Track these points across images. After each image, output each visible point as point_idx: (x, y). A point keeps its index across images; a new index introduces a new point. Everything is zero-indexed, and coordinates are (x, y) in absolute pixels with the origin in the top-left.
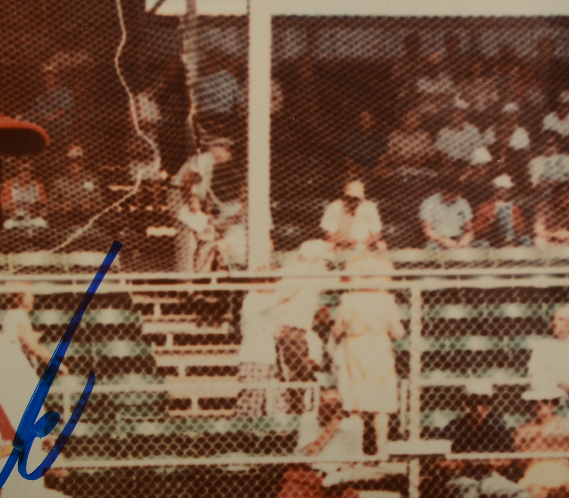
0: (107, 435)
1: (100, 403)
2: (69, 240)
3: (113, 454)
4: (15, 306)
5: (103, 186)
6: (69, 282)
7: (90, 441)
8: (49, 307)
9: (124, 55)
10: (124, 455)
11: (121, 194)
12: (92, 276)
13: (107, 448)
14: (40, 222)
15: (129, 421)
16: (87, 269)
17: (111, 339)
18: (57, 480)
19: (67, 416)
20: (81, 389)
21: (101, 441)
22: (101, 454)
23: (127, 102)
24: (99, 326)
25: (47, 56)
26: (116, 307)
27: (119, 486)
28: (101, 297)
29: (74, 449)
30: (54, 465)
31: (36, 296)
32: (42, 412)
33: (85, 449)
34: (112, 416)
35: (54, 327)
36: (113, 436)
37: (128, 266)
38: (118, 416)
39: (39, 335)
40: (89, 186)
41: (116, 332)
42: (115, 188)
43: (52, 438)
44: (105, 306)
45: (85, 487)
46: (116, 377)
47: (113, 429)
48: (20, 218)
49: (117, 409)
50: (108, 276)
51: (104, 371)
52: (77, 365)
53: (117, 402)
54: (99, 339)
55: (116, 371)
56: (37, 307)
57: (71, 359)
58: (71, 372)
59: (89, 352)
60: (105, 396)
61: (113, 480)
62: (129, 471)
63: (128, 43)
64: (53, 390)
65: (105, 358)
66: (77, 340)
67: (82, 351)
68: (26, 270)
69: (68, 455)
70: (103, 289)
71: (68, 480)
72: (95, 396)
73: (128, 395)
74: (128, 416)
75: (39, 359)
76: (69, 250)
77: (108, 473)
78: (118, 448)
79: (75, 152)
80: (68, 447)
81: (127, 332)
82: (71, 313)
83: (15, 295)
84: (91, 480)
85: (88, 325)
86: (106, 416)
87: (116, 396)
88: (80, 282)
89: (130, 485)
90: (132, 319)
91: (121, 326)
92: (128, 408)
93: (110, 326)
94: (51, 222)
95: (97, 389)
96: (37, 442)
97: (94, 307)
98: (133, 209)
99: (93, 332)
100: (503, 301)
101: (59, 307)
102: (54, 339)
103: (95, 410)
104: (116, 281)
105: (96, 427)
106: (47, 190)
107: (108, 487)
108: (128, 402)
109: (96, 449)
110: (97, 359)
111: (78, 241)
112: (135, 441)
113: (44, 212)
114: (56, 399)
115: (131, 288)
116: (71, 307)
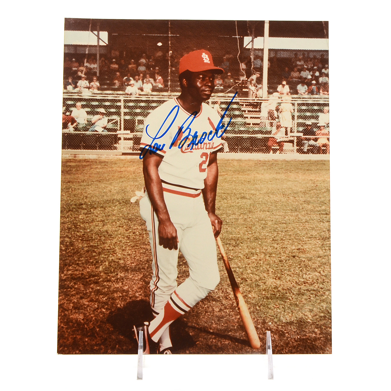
0: (234, 130)
1: (233, 123)
2: (227, 91)
3: (235, 134)
4: (216, 104)
5: (234, 81)
6: (227, 99)
7: (230, 131)
8: (223, 104)
9: (239, 56)
10: (237, 134)
11: (238, 82)
12: (232, 98)
13: (234, 132)
14: (222, 87)
15: (238, 127)
16: (231, 97)
17: (235, 111)
18: (224, 138)
19: (226, 126)
20: (229, 120)
21: (233, 131)
22: (233, 133)
23: (240, 65)
24: (233, 108)
25: (224, 56)
26: (236, 104)
27: (236, 140)
28: (233, 102)
29: (227, 132)
30: (223, 135)
31: (221, 102)
32: (221, 125)
33: (229, 132)
34: (235, 126)
35: (224, 108)
36: (235, 130)
37: (239, 96)
38: (236, 126)
39: (221, 109)
40: (232, 81)
41: (236, 109)
42: (237, 81)
43: (223, 130)
44: (234, 104)
45: (229, 140)
46: (236, 118)
47: (235, 128)
48: (218, 87)
49: (236, 125)
50: (235, 98)
51: (234, 117)
52: (228, 116)
53: (236, 123)
54: (233, 111)
55: (236, 117)
56: (221, 104)
57: (227, 114)
58: (227, 117)
59: (231, 113)
60: (234, 122)
61: (235, 139)
62: (238, 137)
63: (240, 53)
64: (223, 120)
65: (234, 114)
66: (228, 111)
67: (229, 113)
68: (219, 97)
69: (226, 133)
70: (233, 101)
71: (226, 138)
72: (232, 122)
73: (238, 122)
74: (238, 126)
75: (221, 114)
76: (227, 93)
77: (234, 137)
78: (236, 132)
79: (229, 74)
80: (226, 132)
81: (238, 109)
82: (227, 105)
83: (216, 101)
84: (230, 138)
85: (231, 108)
86: (234, 126)
87: (236, 122)
88: (229, 99)
89: (238, 140)
90: (239, 107)
91: (237, 108)
92: (238, 125)
93: (235, 108)
94: (224, 88)
95: (232, 121)
96: (220, 130)
97: (232, 104)
98: (240, 85)
99: (232, 109)
100: (314, 106)
101: (225, 104)
102: (224, 110)
103: (231, 125)
104: (237, 99)
105: (232, 128)
106: (223, 81)
107: (234, 140)
108: (238, 123)
109: (232, 132)
110: (232, 115)
111: (229, 91)
112: (239, 131)
113: (223, 85)
114: (224, 122)
115: (239, 101)
116: (227, 104)
